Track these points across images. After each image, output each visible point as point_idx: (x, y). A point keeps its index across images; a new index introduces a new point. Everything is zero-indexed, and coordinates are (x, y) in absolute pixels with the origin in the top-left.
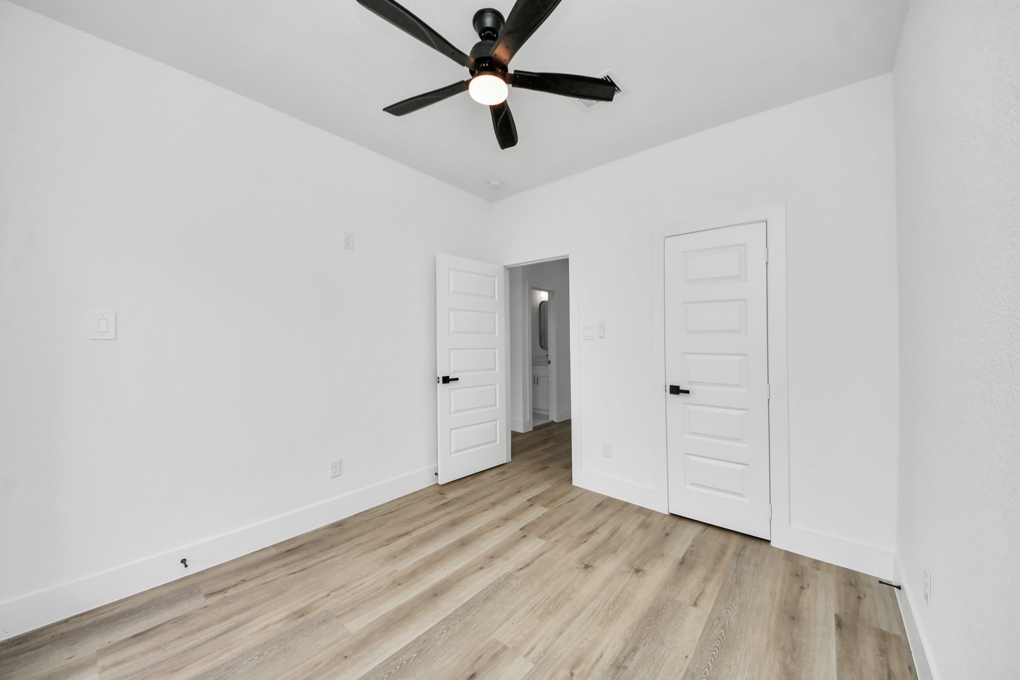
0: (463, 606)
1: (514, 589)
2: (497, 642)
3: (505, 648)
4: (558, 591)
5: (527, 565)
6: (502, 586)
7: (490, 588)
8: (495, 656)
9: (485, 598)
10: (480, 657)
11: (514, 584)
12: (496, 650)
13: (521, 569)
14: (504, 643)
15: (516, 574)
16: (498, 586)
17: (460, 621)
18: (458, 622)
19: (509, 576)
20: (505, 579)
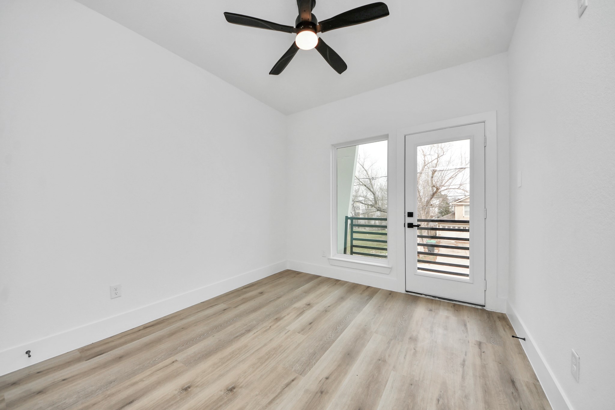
0: (327, 349)
1: (297, 362)
2: (303, 334)
3: (299, 333)
4: (265, 364)
5: (288, 385)
6: (306, 363)
7: (315, 361)
8: (303, 330)
9: (316, 355)
10: (310, 329)
11: (298, 365)
12: (303, 332)
13: (293, 380)
14: (299, 334)
15: (297, 374)
16: (309, 363)
17: (325, 342)
18: (326, 341)
19: (303, 373)
20: (305, 369)
